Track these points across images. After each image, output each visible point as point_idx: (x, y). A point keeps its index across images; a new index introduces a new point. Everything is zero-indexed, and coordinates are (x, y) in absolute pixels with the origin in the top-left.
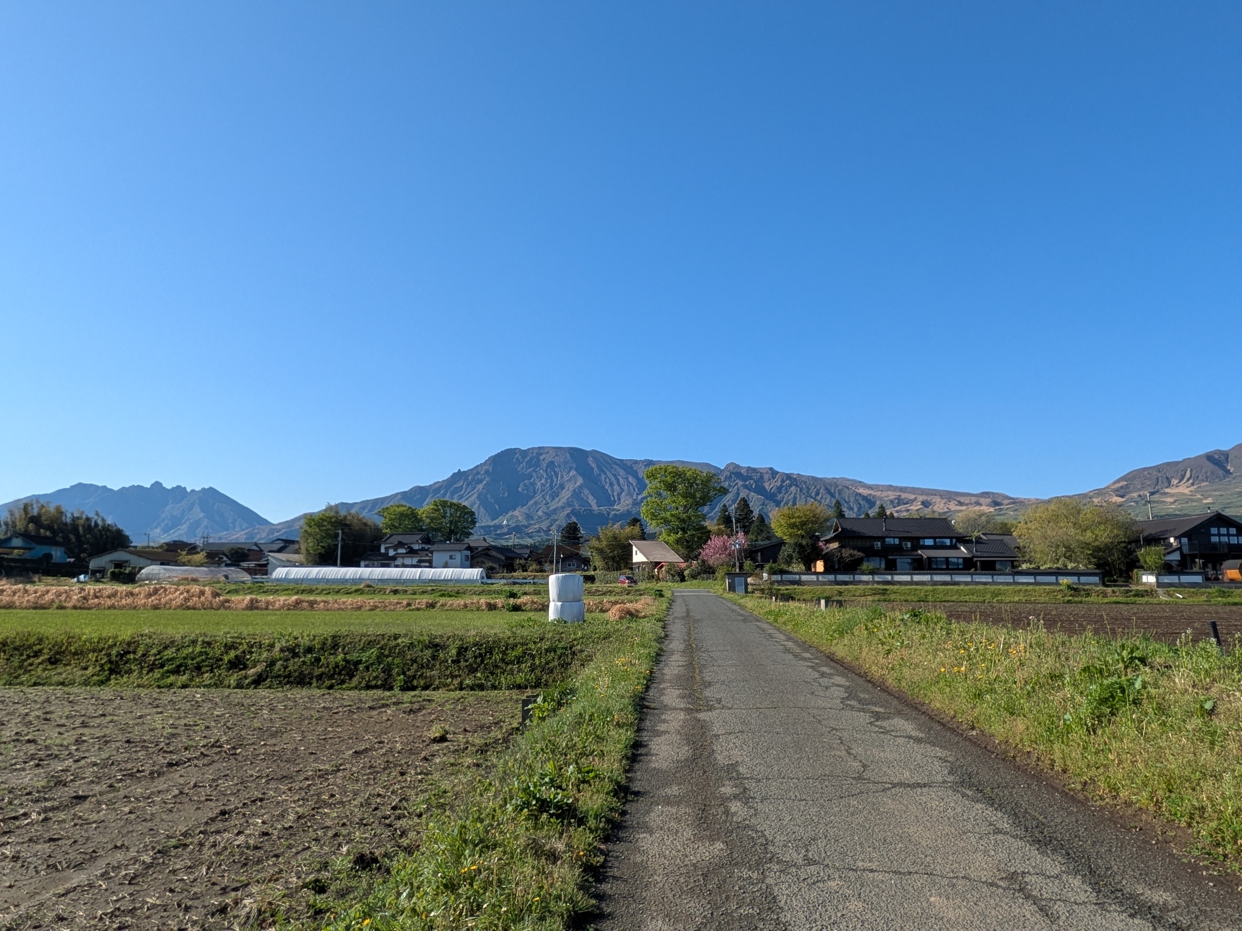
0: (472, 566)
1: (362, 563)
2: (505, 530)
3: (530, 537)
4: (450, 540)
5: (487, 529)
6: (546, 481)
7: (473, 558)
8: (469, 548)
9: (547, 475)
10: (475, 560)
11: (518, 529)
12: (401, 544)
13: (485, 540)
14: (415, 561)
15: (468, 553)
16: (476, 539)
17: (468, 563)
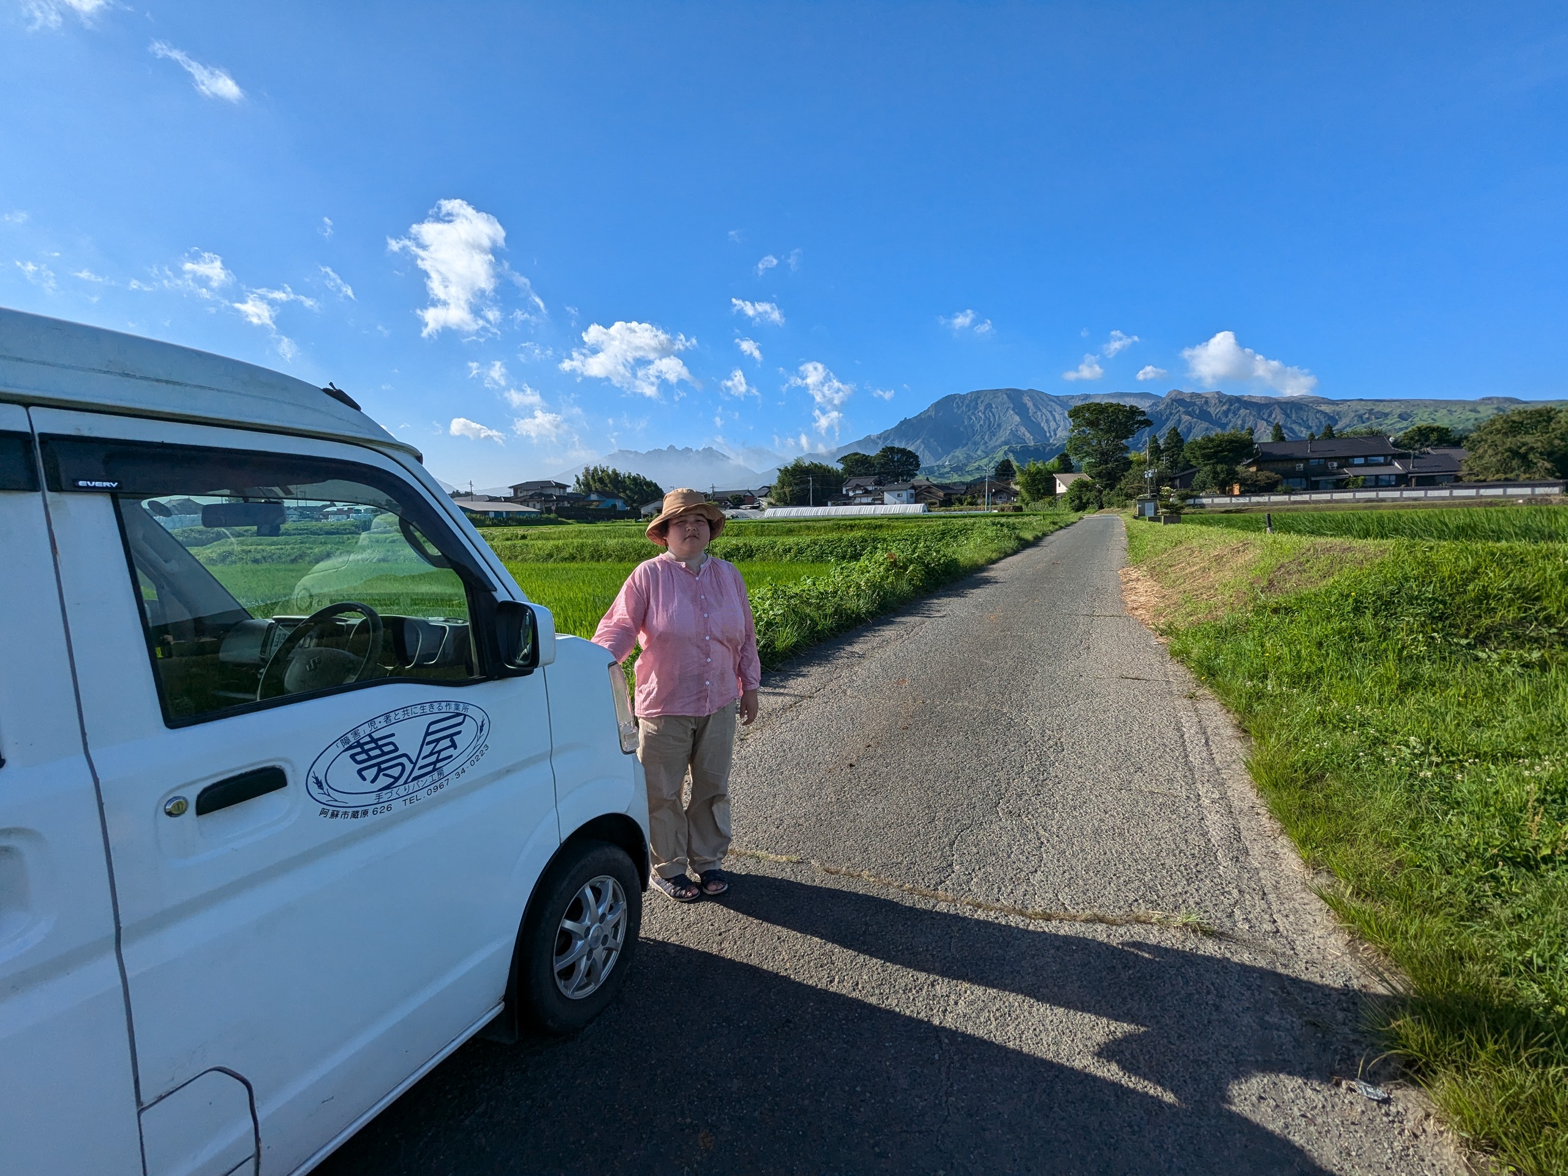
0: (916, 502)
1: (829, 503)
2: (946, 470)
3: (970, 475)
4: (898, 481)
5: (930, 471)
6: (985, 423)
7: (917, 495)
8: (913, 487)
9: (985, 416)
10: (919, 497)
11: (958, 469)
12: (858, 487)
13: (928, 479)
14: (870, 500)
15: (913, 491)
16: (920, 479)
17: (913, 500)
